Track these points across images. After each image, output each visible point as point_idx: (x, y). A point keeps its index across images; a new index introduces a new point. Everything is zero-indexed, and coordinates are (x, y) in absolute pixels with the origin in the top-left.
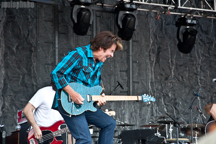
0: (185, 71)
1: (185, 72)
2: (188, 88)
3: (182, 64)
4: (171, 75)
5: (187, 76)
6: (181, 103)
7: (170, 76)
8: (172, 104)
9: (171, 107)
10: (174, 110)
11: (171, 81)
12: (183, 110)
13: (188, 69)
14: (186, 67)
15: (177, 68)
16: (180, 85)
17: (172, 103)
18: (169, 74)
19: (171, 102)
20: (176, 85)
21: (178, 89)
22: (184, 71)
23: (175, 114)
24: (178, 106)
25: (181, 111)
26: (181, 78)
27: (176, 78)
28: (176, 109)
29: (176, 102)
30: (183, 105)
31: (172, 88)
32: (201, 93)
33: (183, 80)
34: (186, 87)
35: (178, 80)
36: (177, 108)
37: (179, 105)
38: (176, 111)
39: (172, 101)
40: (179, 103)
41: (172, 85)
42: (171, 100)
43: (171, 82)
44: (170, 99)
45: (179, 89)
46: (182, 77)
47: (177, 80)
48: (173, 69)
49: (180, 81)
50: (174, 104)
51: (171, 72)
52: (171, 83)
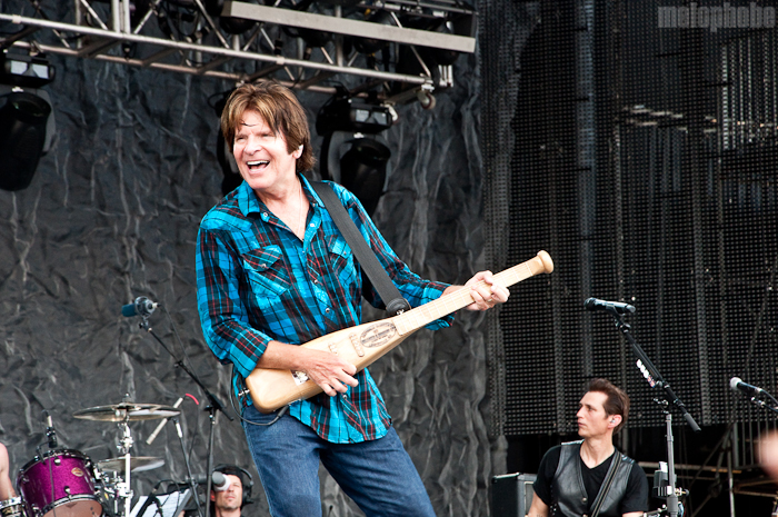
0: (78, 258)
1: (76, 262)
2: (87, 322)
3: (65, 231)
4: (15, 272)
5: (84, 276)
6: (54, 379)
7: (12, 277)
8: (21, 383)
9: (15, 395)
10: (24, 405)
11: (16, 295)
12: (63, 404)
13: (87, 251)
14: (82, 244)
15: (43, 246)
16: (52, 309)
17: (19, 379)
18: (8, 270)
19: (14, 374)
20: (39, 310)
21: (44, 324)
22: (71, 259)
23: (29, 420)
24: (43, 389)
25: (53, 408)
26: (58, 286)
27: (41, 284)
28: (33, 399)
29: (33, 373)
30: (62, 385)
31: (18, 322)
32: (135, 343)
33: (69, 294)
34: (81, 319)
35: (50, 293)
36: (39, 398)
37: (47, 385)
38: (32, 407)
39: (20, 370)
40: (46, 379)
41: (22, 308)
42: (14, 367)
43: (13, 298)
44: (11, 361)
45: (50, 325)
46: (65, 281)
47: (41, 289)
48: (27, 250)
49: (57, 298)
50: (26, 383)
51: (18, 262)
52: (14, 301)
